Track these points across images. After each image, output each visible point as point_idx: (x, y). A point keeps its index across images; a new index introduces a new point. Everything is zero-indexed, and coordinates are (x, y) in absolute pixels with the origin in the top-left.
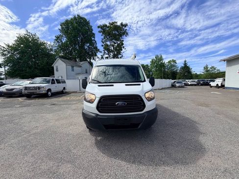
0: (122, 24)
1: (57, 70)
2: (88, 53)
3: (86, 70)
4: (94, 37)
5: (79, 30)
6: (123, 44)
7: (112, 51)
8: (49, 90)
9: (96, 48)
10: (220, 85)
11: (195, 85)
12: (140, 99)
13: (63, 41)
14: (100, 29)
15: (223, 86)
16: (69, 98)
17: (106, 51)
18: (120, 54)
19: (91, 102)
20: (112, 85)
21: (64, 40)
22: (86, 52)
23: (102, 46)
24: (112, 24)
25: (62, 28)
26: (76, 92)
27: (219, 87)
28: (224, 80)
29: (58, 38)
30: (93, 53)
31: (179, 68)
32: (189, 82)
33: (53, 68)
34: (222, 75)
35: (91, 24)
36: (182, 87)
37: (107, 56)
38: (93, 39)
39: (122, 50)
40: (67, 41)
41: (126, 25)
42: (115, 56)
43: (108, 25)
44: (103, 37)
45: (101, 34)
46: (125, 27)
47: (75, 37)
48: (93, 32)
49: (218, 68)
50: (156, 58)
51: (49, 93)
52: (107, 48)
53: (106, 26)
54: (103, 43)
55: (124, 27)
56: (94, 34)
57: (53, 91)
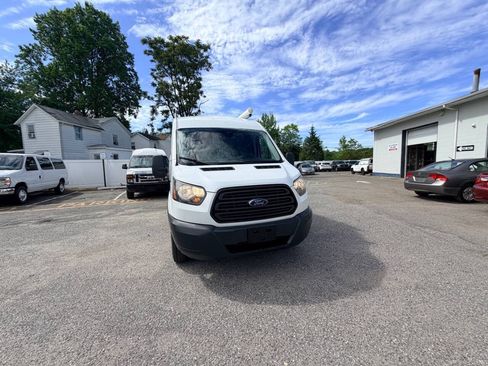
0: (198, 43)
1: (32, 135)
2: (117, 99)
3: (115, 138)
4: (132, 63)
5: (91, 42)
6: (200, 86)
7: (176, 99)
8: (22, 186)
9: (137, 88)
10: (366, 170)
11: (329, 170)
12: (288, 193)
13: (46, 64)
14: (147, 47)
15: (370, 171)
16: (83, 204)
17: (162, 98)
18: (196, 107)
19: (195, 202)
20: (231, 169)
21: (48, 60)
22: (111, 95)
23: (154, 85)
24: (176, 40)
25: (41, 29)
26: (96, 189)
27: (365, 173)
28: (372, 161)
29: (27, 53)
30: (129, 99)
31: (303, 140)
32: (321, 165)
33: (18, 128)
34: (368, 153)
35: (122, 32)
36: (311, 174)
37: (165, 108)
38: (128, 66)
39: (198, 98)
40: (57, 65)
41: (206, 48)
42: (184, 111)
43: (167, 40)
44: (154, 65)
45: (151, 57)
46: (205, 50)
47: (81, 55)
48: (128, 50)
49: (359, 142)
50: (263, 118)
51: (22, 194)
52: (163, 91)
53: (162, 41)
54: (155, 78)
55: (202, 51)
56: (130, 56)
57: (32, 187)
